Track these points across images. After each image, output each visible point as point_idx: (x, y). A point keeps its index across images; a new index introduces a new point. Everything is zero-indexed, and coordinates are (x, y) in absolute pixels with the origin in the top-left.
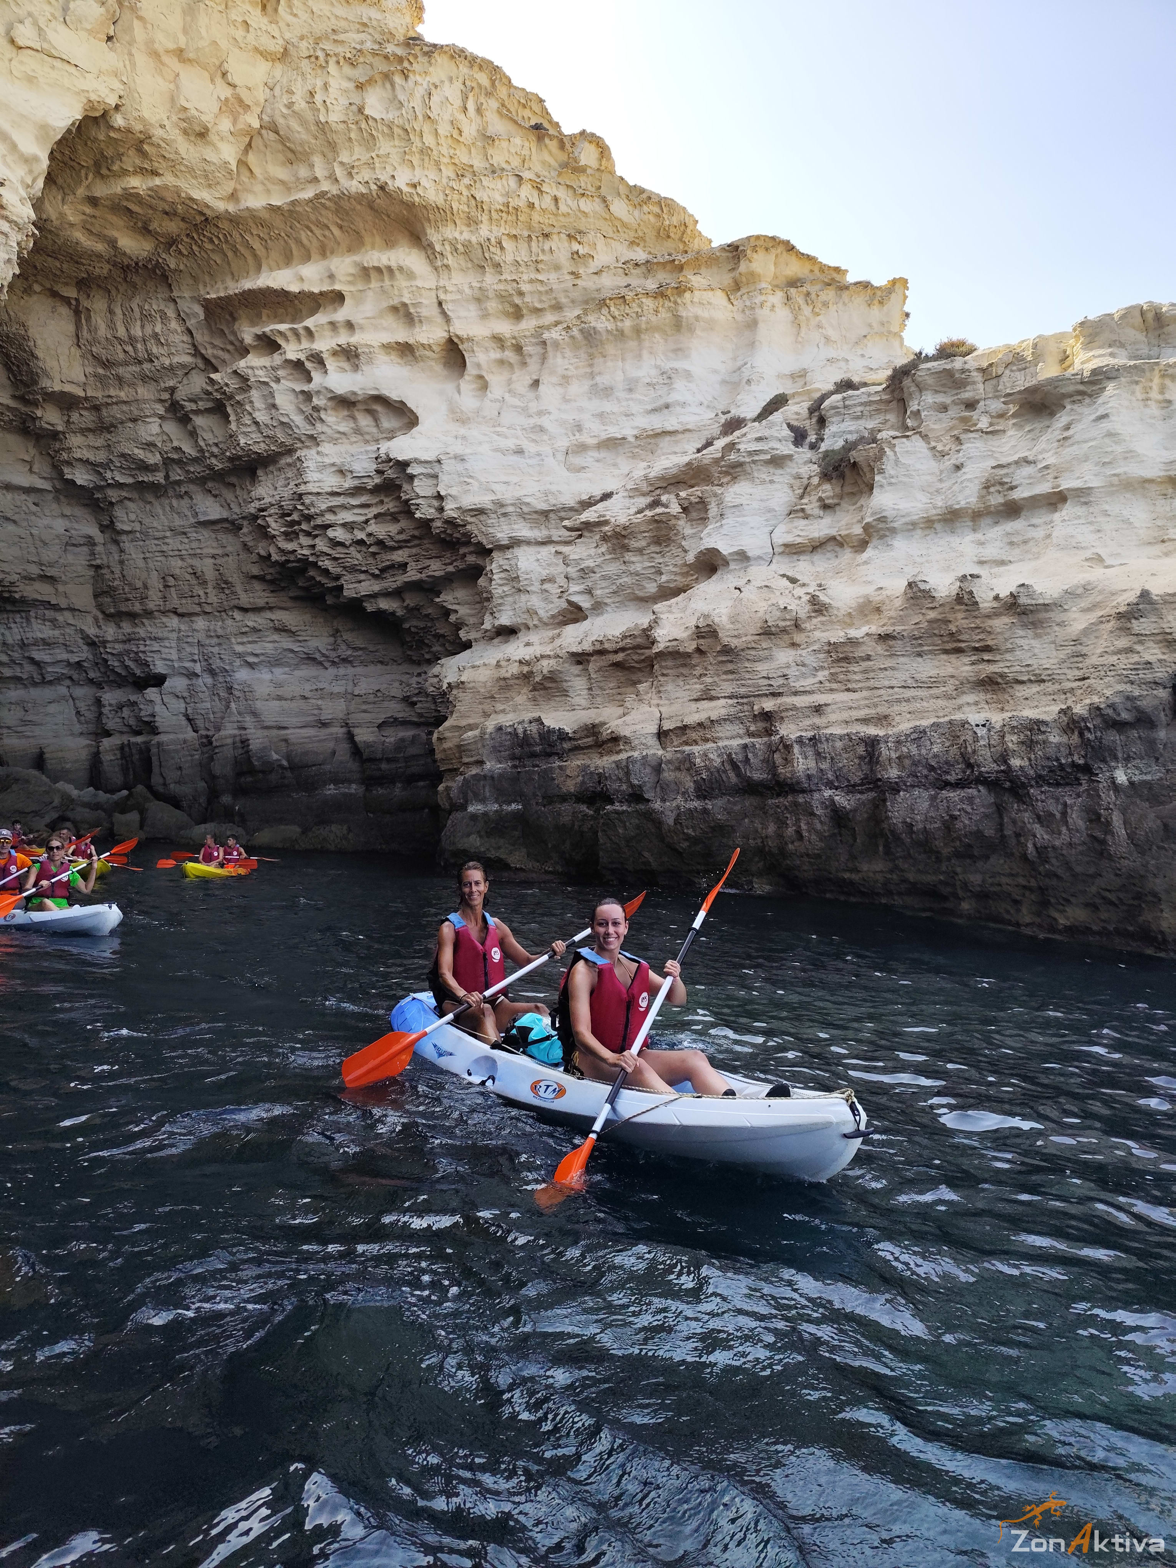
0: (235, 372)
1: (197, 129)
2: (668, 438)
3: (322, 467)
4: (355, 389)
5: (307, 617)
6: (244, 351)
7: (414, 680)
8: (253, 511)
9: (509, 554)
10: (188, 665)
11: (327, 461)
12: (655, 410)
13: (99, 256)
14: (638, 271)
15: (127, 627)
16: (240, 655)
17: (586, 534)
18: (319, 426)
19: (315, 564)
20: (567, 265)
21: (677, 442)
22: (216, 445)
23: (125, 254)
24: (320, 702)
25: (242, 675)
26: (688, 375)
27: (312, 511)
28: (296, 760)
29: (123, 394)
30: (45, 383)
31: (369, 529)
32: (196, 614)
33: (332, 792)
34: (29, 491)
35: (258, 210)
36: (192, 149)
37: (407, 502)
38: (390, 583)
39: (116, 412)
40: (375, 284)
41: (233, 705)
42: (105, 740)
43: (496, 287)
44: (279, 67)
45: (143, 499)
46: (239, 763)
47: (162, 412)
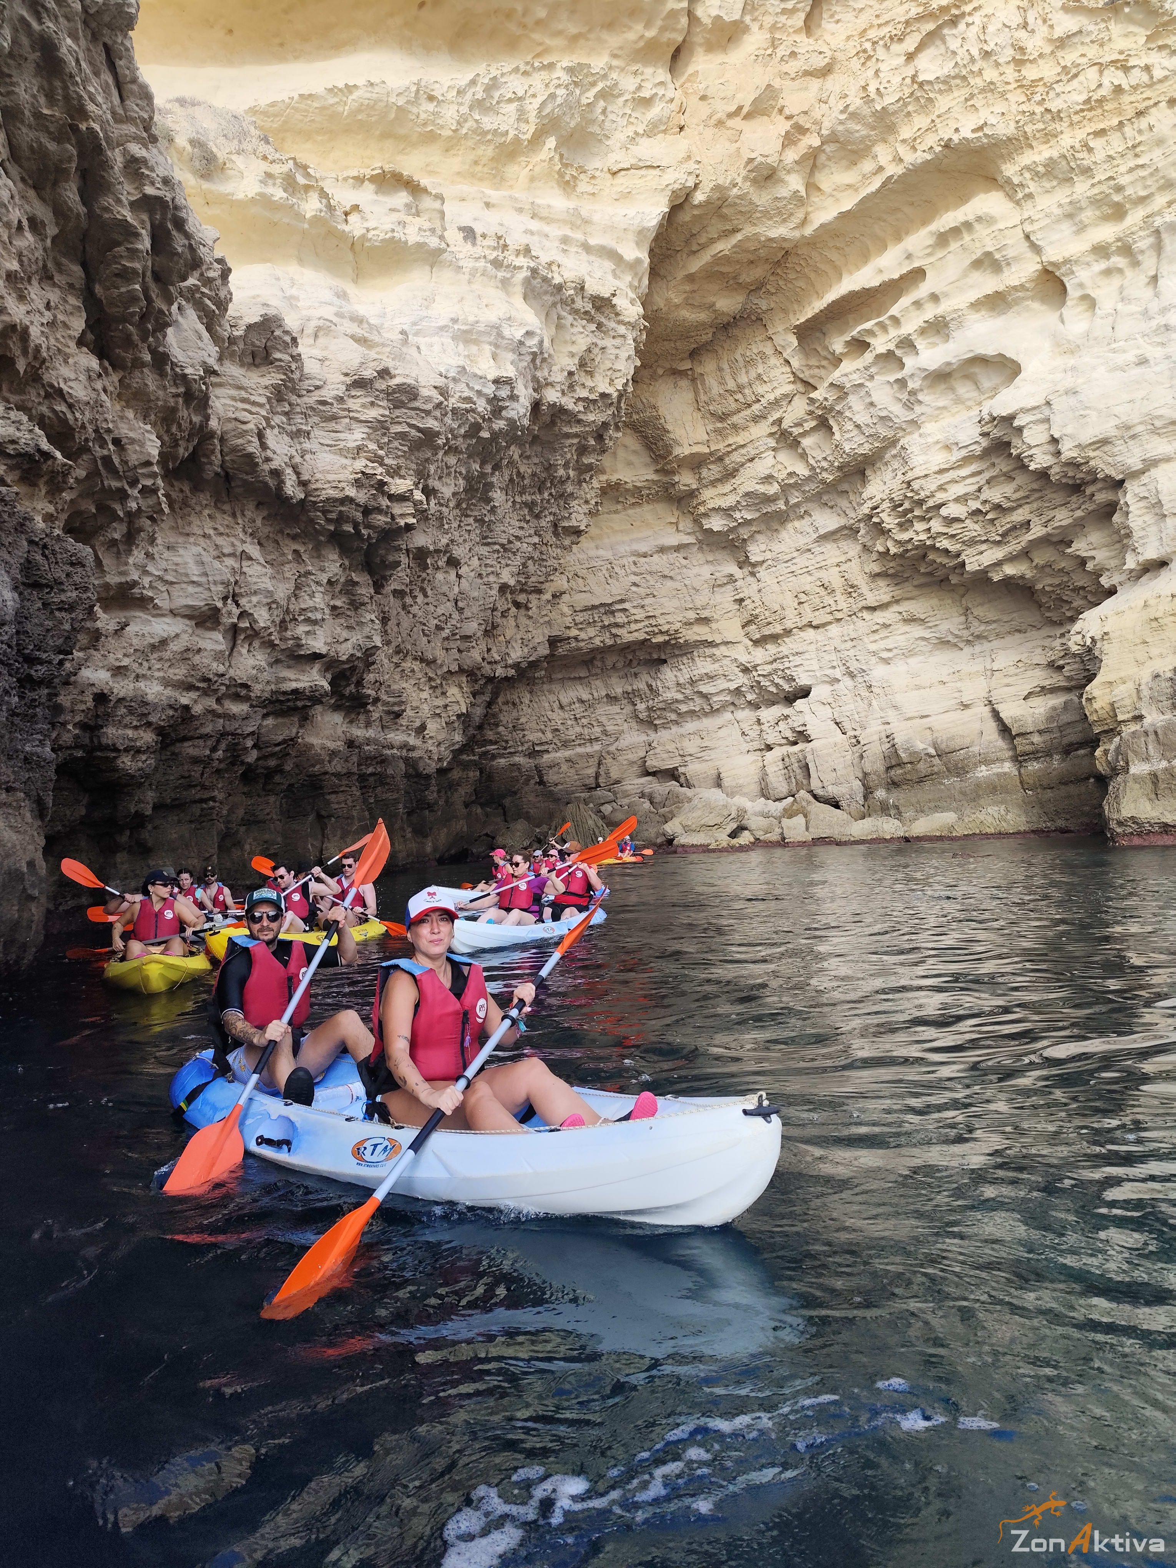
0: (832, 384)
1: (765, 173)
3: (926, 449)
4: (948, 359)
5: (935, 602)
6: (837, 361)
7: (1059, 641)
8: (867, 511)
9: (1145, 479)
10: (829, 672)
11: (930, 440)
13: (703, 324)
15: (772, 649)
16: (874, 653)
18: (916, 407)
19: (933, 547)
20: (1172, 134)
22: (825, 459)
23: (723, 313)
24: (959, 684)
25: (878, 672)
27: (923, 494)
28: (943, 746)
29: (740, 439)
30: (677, 451)
31: (983, 497)
32: (830, 623)
33: (985, 773)
34: (678, 548)
35: (830, 223)
36: (764, 194)
37: (1018, 456)
38: (1014, 546)
39: (736, 457)
40: (954, 246)
41: (874, 703)
42: (768, 754)
43: (1088, 194)
44: (831, 78)
45: (769, 529)
46: (888, 757)
47: (773, 445)
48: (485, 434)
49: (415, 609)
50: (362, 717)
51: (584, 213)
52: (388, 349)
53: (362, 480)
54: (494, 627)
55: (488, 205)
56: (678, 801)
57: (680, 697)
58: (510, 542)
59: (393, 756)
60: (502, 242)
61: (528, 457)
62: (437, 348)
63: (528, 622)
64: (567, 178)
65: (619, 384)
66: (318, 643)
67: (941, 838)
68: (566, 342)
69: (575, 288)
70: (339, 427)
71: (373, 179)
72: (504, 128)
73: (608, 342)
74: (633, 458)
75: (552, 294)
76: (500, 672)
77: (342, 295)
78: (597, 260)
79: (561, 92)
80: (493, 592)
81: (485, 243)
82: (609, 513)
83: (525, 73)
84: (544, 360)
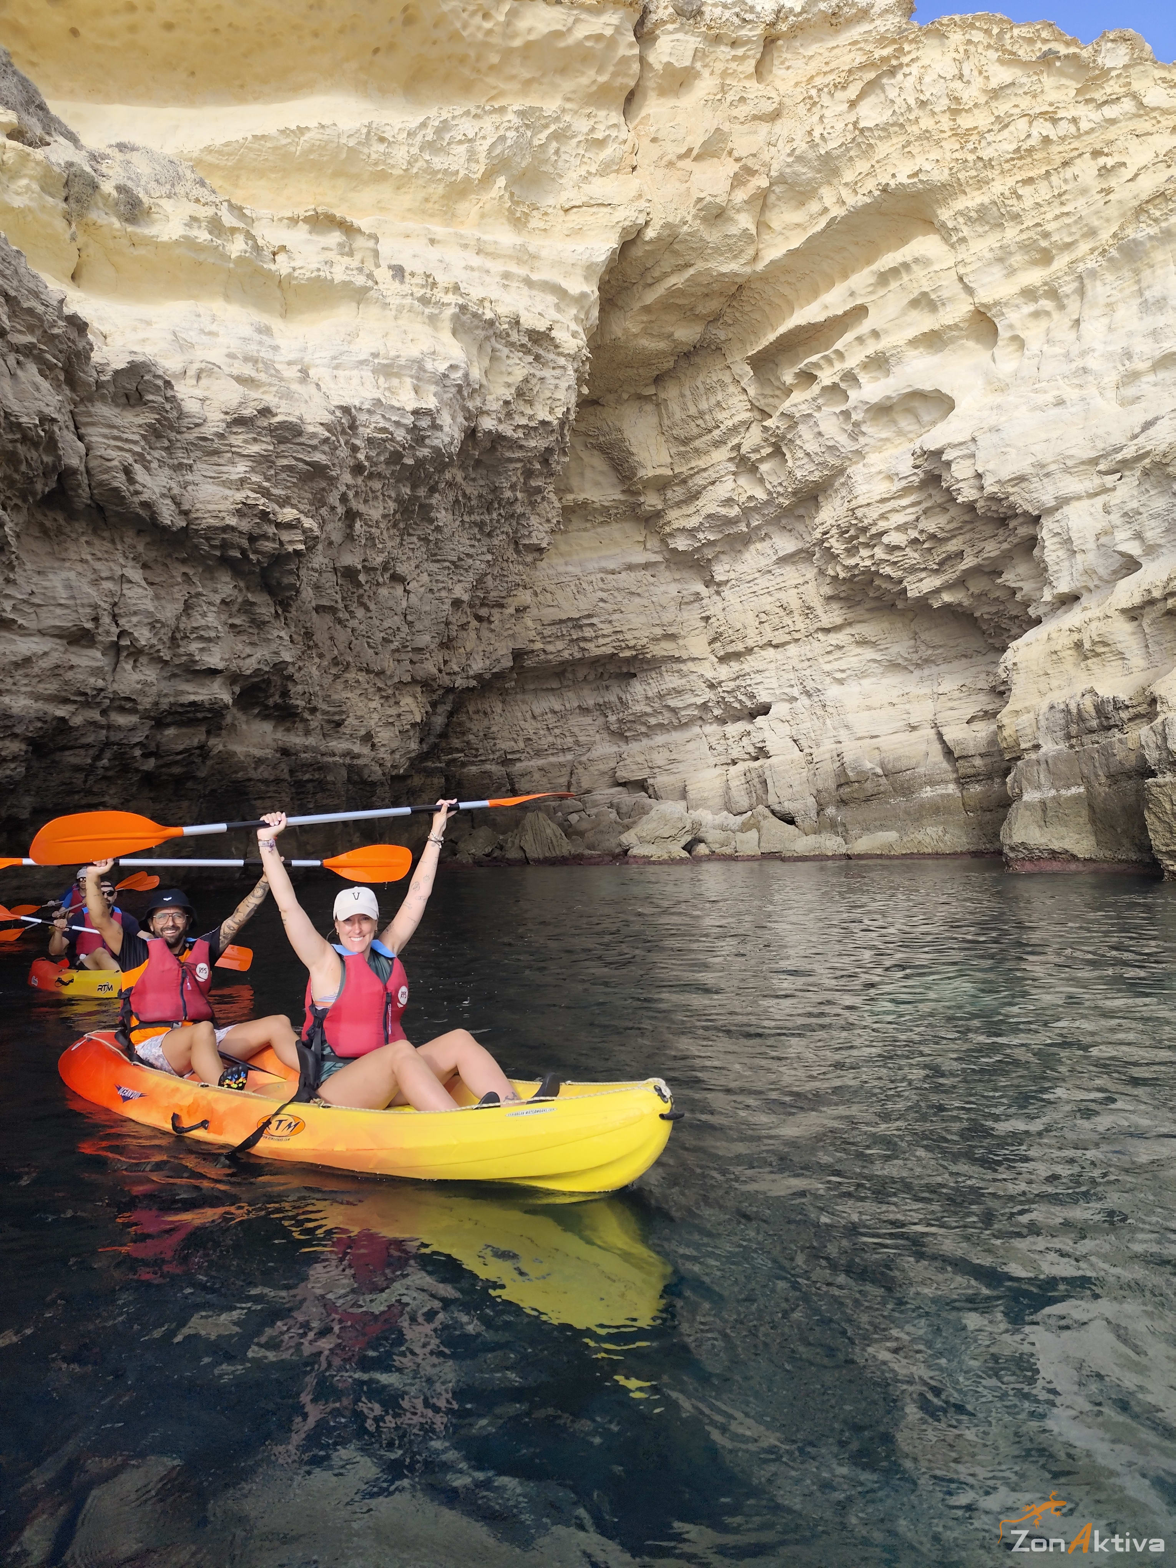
0: (783, 414)
1: (715, 212)
3: (870, 478)
4: (889, 393)
5: (886, 625)
6: (788, 392)
8: (819, 536)
9: (1058, 515)
10: (788, 690)
11: (873, 470)
13: (663, 352)
15: (735, 666)
16: (828, 674)
17: (1127, 473)
18: (861, 438)
19: (877, 573)
20: (1096, 185)
22: (780, 484)
23: (683, 343)
24: (907, 706)
25: (833, 692)
27: (866, 522)
28: (890, 766)
29: (701, 463)
30: (641, 473)
31: (921, 526)
32: (788, 643)
33: (929, 794)
34: (646, 566)
35: (780, 260)
36: (714, 232)
37: (948, 489)
38: (949, 576)
39: (699, 480)
40: (894, 285)
41: (828, 722)
42: (732, 769)
43: (1017, 239)
44: (779, 122)
45: (733, 550)
46: (838, 776)
47: (733, 469)
48: (410, 461)
49: (352, 623)
50: (300, 726)
51: (531, 249)
52: (275, 389)
53: (244, 510)
54: (450, 640)
55: (432, 241)
56: (644, 811)
57: (649, 710)
58: (460, 559)
59: (335, 763)
60: (430, 280)
61: (474, 480)
62: (355, 381)
63: (490, 635)
64: (518, 215)
65: (559, 412)
66: (214, 659)
67: (880, 856)
68: (501, 373)
69: (509, 323)
70: (221, 461)
71: (306, 220)
72: (454, 168)
73: (547, 373)
74: (600, 478)
75: (483, 329)
76: (459, 682)
77: (266, 331)
78: (539, 295)
79: (511, 134)
80: (445, 607)
81: (414, 281)
82: (579, 530)
83: (476, 116)
84: (474, 391)
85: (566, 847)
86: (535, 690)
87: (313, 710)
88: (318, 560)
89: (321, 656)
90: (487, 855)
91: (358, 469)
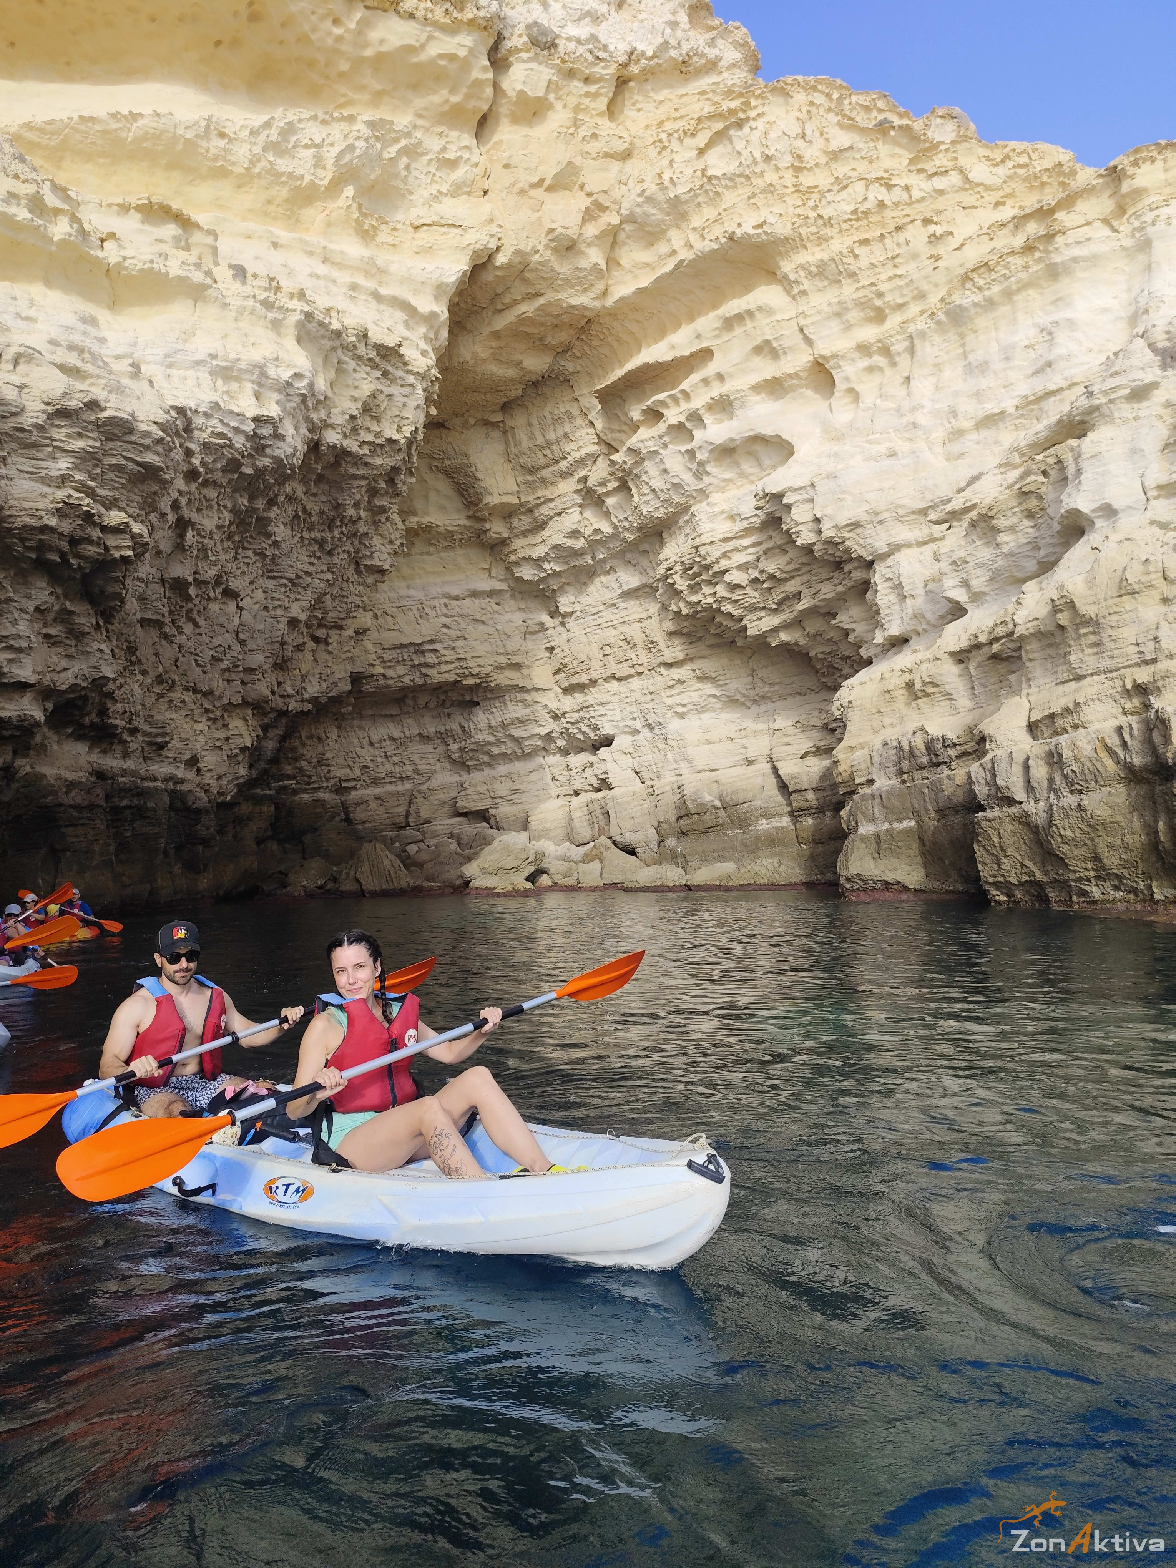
0: (630, 449)
1: (566, 244)
2: (1052, 399)
3: (713, 517)
4: (733, 436)
5: (725, 661)
6: (635, 427)
8: (663, 572)
9: (890, 561)
10: (630, 723)
11: (717, 509)
12: (1036, 373)
13: (512, 380)
14: (1005, 231)
15: (579, 698)
16: (670, 707)
17: (955, 524)
18: (705, 478)
19: (718, 610)
20: (926, 251)
21: (1061, 400)
22: (626, 519)
23: (531, 372)
24: (745, 741)
25: (674, 725)
26: (1071, 324)
27: (709, 560)
28: (728, 799)
29: (548, 493)
30: (487, 499)
31: (761, 566)
32: (632, 676)
33: (765, 827)
34: (491, 594)
35: (629, 297)
36: (565, 263)
37: (788, 531)
38: (787, 616)
39: (546, 510)
40: (738, 331)
41: (669, 754)
42: (575, 799)
43: (854, 296)
44: (630, 162)
45: (577, 581)
46: (678, 808)
47: (580, 501)
48: (249, 471)
49: (180, 639)
50: (118, 748)
51: (379, 262)
52: (104, 381)
53: (65, 510)
54: (285, 660)
55: (275, 245)
56: (486, 842)
57: (492, 739)
58: (298, 577)
59: (156, 789)
60: (274, 284)
61: (315, 495)
62: (191, 382)
63: (328, 657)
64: (366, 227)
65: (407, 431)
66: (25, 672)
67: (718, 888)
68: (348, 386)
69: (357, 335)
70: (40, 455)
71: (138, 208)
72: (299, 172)
73: (395, 390)
74: (445, 502)
75: (330, 339)
76: (293, 705)
77: (91, 321)
78: (388, 311)
79: (361, 144)
80: (281, 626)
81: (256, 283)
82: (421, 554)
83: (324, 122)
84: (319, 402)
85: (405, 880)
86: (373, 716)
87: (134, 731)
88: (145, 569)
89: (144, 673)
90: (320, 888)
91: (192, 475)
